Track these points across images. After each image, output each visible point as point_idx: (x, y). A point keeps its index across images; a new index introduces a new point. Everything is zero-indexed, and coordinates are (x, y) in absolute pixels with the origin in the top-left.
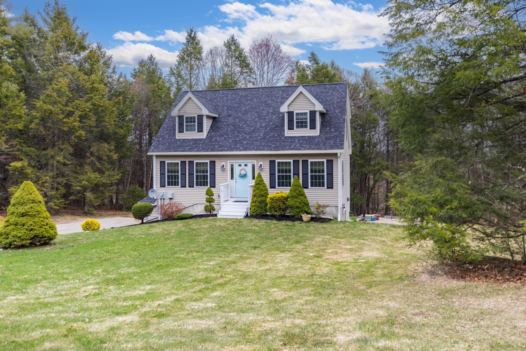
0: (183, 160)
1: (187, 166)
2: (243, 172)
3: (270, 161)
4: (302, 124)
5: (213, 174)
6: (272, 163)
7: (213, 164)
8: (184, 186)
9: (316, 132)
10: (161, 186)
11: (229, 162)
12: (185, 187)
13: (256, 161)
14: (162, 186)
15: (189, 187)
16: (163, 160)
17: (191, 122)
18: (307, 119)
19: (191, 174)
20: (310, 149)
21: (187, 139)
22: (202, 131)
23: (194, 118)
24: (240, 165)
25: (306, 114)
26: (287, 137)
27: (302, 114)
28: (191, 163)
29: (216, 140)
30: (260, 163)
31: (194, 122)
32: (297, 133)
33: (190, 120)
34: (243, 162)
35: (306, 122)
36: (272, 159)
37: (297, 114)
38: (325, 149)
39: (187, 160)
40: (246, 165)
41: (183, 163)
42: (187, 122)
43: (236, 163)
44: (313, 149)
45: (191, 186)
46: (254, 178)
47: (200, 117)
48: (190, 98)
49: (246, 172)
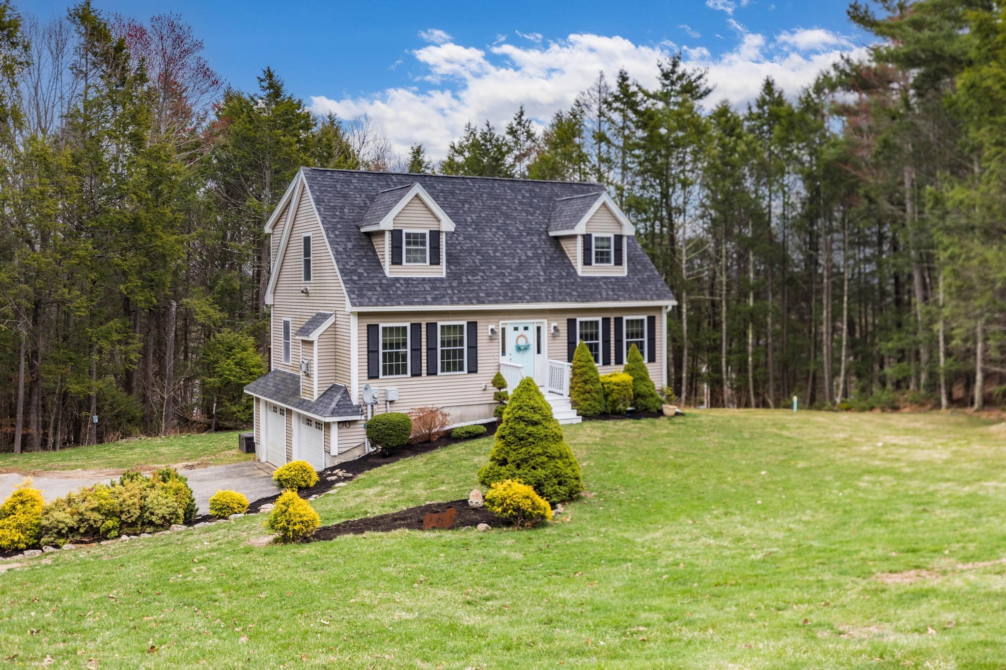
0: (416, 320)
1: (424, 333)
2: (522, 342)
3: (568, 320)
4: (603, 257)
5: (473, 348)
6: (571, 323)
7: (473, 326)
8: (416, 374)
9: (622, 271)
10: (370, 378)
11: (501, 322)
12: (420, 375)
13: (545, 321)
14: (373, 375)
15: (428, 374)
16: (373, 321)
17: (416, 243)
18: (609, 247)
19: (431, 349)
20: (630, 299)
21: (412, 279)
22: (438, 263)
23: (423, 236)
24: (516, 329)
25: (608, 239)
26: (583, 278)
27: (602, 239)
28: (432, 327)
29: (469, 281)
30: (553, 324)
31: (423, 244)
32: (598, 270)
33: (415, 239)
34: (521, 322)
35: (608, 253)
36: (571, 316)
37: (597, 239)
38: (652, 299)
39: (424, 321)
40: (526, 328)
41: (416, 327)
42: (408, 243)
43: (509, 324)
44: (636, 299)
45: (432, 372)
46: (539, 352)
47: (435, 235)
48: (417, 196)
49: (527, 341)
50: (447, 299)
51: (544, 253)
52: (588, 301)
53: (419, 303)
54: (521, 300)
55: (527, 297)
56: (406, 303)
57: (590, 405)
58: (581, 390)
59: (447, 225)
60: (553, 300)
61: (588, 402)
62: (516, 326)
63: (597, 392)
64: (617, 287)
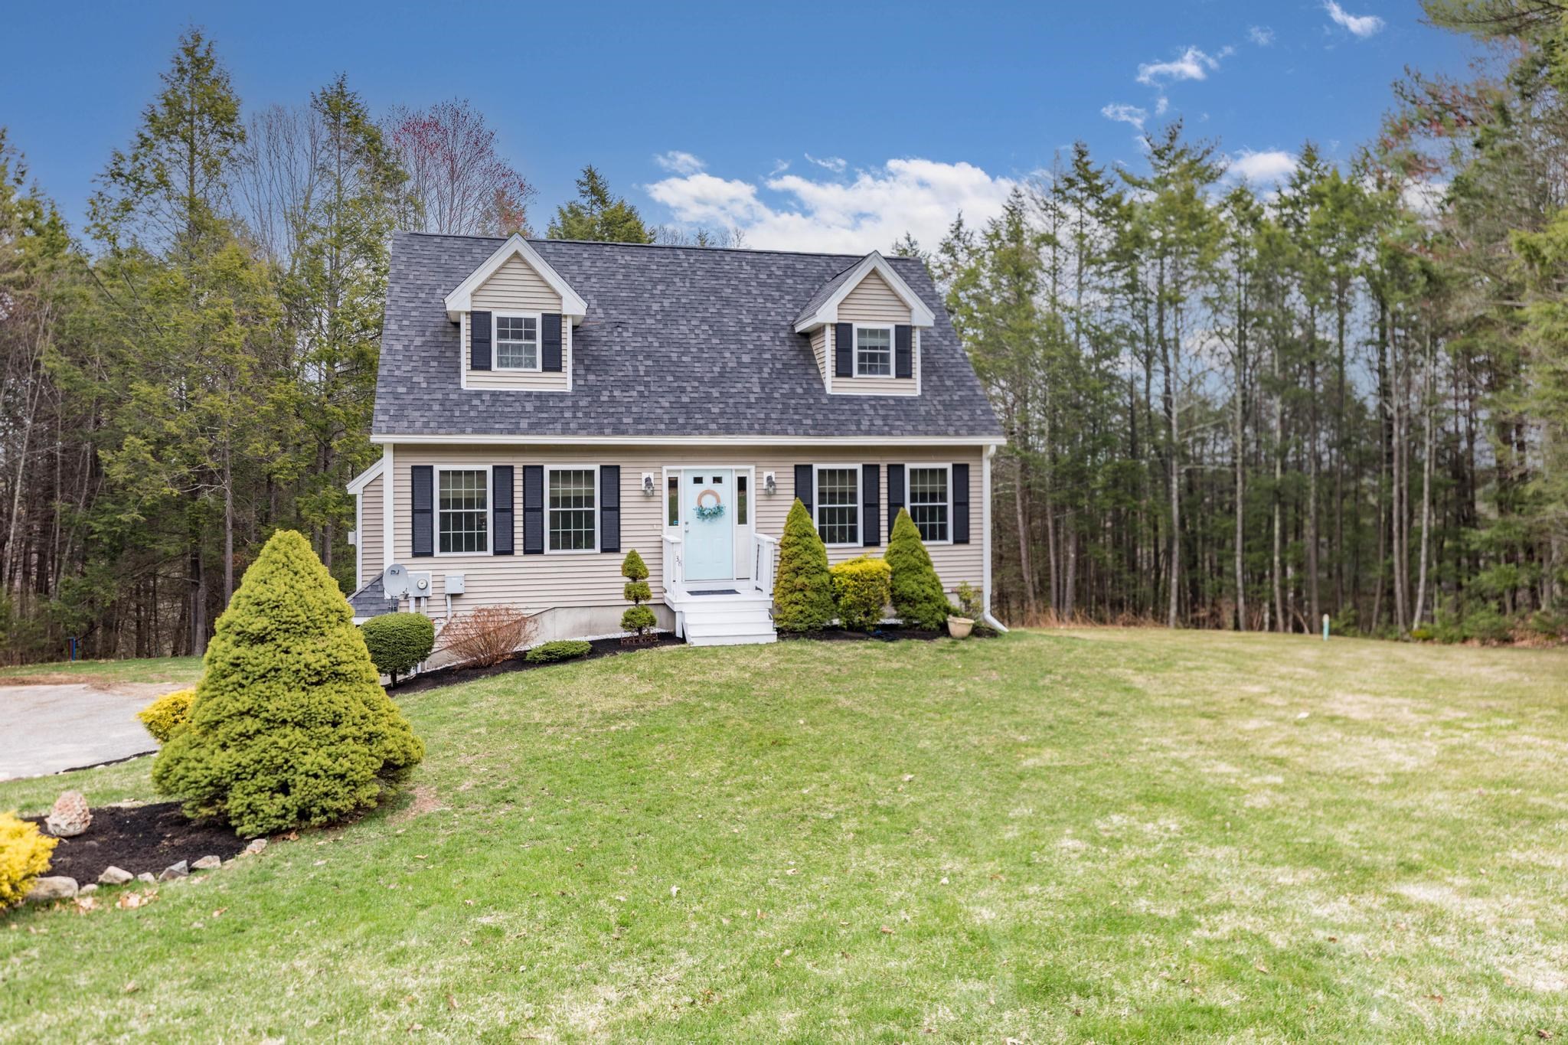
0: (504, 461)
1: (518, 483)
2: (709, 503)
3: (796, 467)
4: (873, 362)
5: (612, 509)
6: (802, 473)
7: (611, 474)
8: (504, 549)
9: (912, 388)
10: (415, 555)
11: (665, 468)
12: (510, 552)
13: (752, 468)
14: (421, 550)
15: (527, 552)
16: (422, 461)
17: (517, 335)
18: (887, 348)
19: (533, 510)
20: (915, 432)
21: (508, 394)
22: (558, 369)
23: (531, 323)
24: (698, 480)
25: (885, 333)
26: (832, 398)
27: (873, 333)
28: (533, 473)
29: (612, 400)
30: (766, 474)
31: (531, 336)
32: (861, 386)
33: (517, 328)
34: (708, 469)
35: (885, 358)
36: (803, 461)
37: (862, 332)
38: (957, 434)
39: (518, 464)
40: (717, 480)
41: (504, 473)
42: (502, 335)
43: (684, 474)
44: (926, 434)
45: (533, 548)
46: (742, 519)
47: (553, 322)
48: (517, 255)
49: (718, 501)
50: (559, 426)
51: (774, 358)
52: (832, 435)
53: (501, 432)
54: (699, 429)
55: (714, 426)
56: (475, 432)
57: (801, 612)
58: (787, 585)
59: (573, 306)
60: (762, 432)
61: (799, 608)
62: (698, 475)
63: (817, 590)
64: (896, 412)
